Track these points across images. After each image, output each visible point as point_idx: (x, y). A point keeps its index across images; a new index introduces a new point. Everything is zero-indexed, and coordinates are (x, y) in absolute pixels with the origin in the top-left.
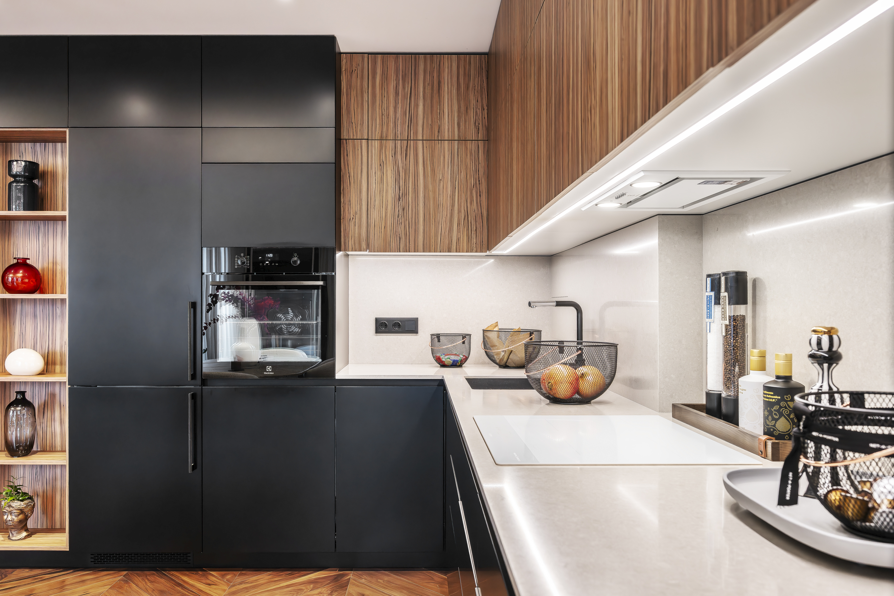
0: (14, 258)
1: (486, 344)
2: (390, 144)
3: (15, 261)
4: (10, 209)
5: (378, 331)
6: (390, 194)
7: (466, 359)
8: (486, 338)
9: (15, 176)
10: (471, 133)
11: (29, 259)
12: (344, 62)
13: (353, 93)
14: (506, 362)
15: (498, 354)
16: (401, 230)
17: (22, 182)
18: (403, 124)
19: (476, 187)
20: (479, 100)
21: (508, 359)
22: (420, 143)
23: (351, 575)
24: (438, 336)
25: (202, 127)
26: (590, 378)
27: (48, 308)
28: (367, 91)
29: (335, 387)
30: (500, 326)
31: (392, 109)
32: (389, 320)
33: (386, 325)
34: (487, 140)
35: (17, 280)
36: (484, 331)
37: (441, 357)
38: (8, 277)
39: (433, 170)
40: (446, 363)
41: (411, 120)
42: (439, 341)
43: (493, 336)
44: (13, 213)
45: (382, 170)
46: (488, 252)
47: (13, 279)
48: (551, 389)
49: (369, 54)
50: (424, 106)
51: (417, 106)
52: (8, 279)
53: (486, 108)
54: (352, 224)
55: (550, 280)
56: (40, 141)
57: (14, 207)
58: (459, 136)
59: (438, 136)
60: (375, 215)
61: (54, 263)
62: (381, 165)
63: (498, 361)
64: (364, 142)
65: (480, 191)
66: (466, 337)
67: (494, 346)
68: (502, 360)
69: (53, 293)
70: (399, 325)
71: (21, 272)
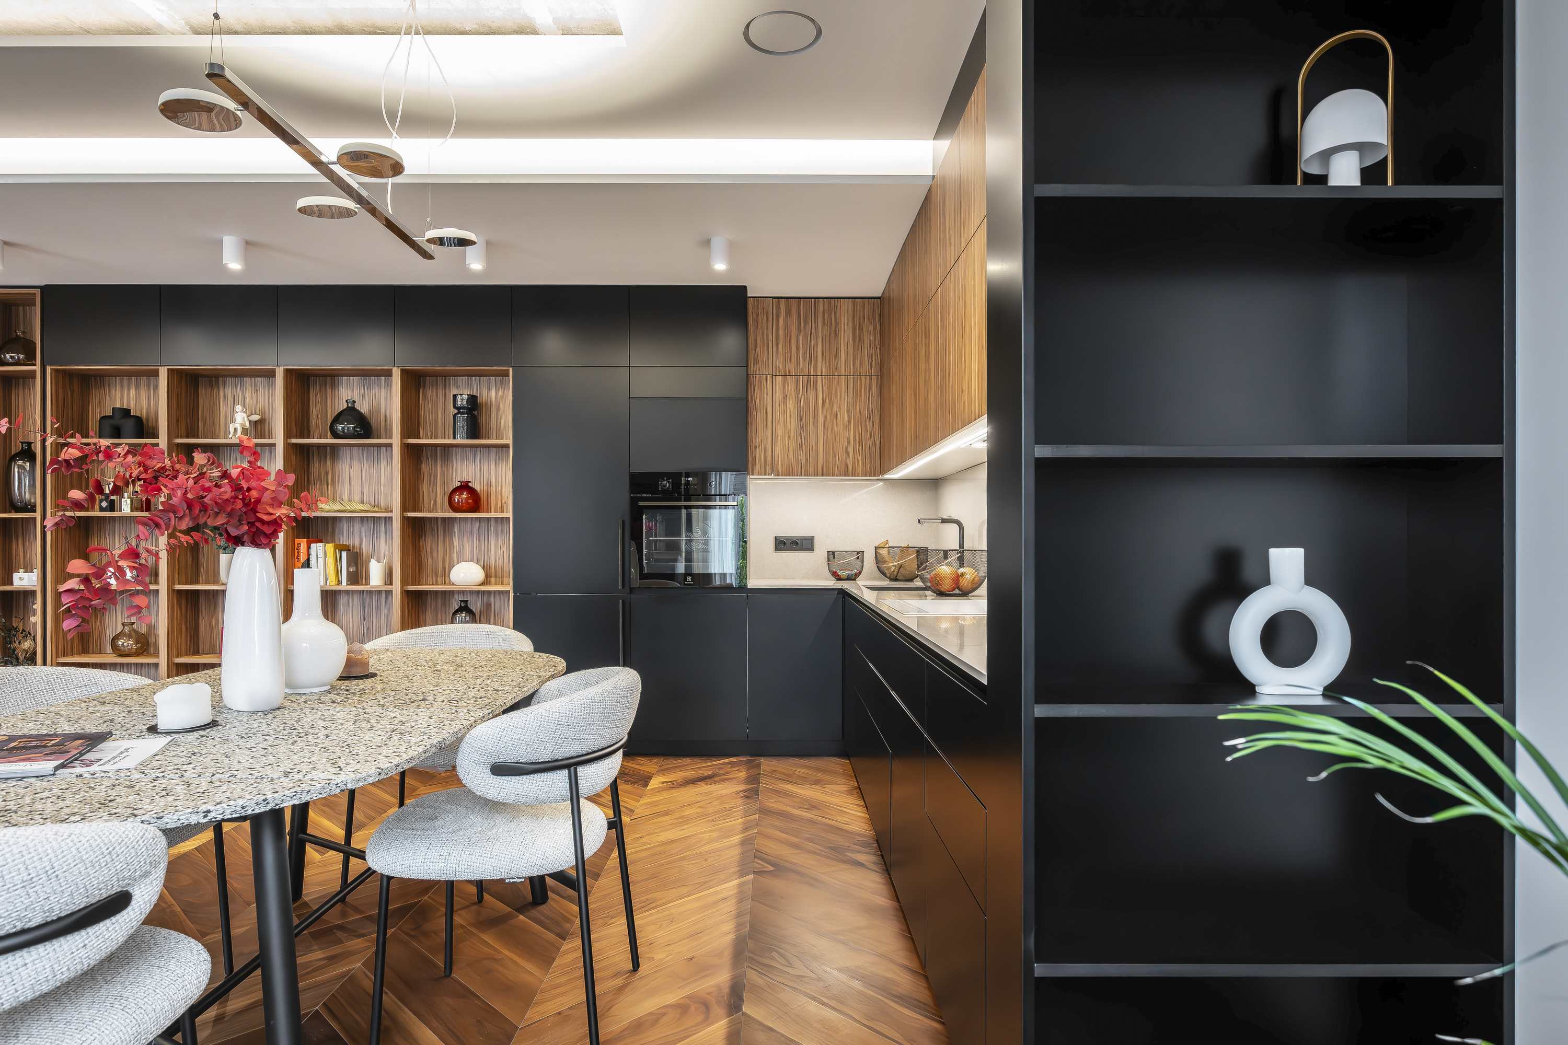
0: (458, 481)
1: (878, 559)
2: (793, 380)
3: (459, 484)
4: (454, 438)
5: (777, 548)
6: (793, 423)
7: (860, 573)
8: (878, 555)
9: (458, 409)
10: (866, 370)
11: (470, 482)
12: (751, 304)
13: (760, 332)
14: (896, 576)
15: (889, 568)
16: (802, 456)
17: (466, 414)
18: (804, 360)
19: (870, 419)
20: (873, 341)
21: (898, 574)
22: (819, 378)
23: (762, 760)
24: (833, 553)
25: (629, 366)
26: (968, 576)
27: (484, 525)
28: (771, 331)
29: (747, 596)
30: (890, 544)
31: (794, 347)
32: (788, 538)
33: (785, 544)
34: (880, 375)
35: (462, 500)
36: (875, 547)
37: (838, 571)
38: (454, 498)
39: (831, 402)
40: (842, 577)
41: (811, 357)
42: (834, 558)
43: (884, 552)
44: (459, 441)
45: (785, 403)
46: (880, 476)
47: (458, 500)
48: (937, 585)
49: (773, 298)
50: (823, 345)
51: (816, 345)
52: (454, 500)
53: (878, 347)
54: (759, 450)
55: (936, 501)
56: (476, 376)
57: (459, 436)
58: (854, 372)
59: (835, 372)
60: (779, 443)
61: (489, 485)
62: (785, 398)
63: (888, 575)
64: (769, 377)
65: (873, 422)
66: (860, 554)
67: (885, 562)
68: (893, 573)
69: (488, 512)
70: (797, 543)
71: (465, 493)
